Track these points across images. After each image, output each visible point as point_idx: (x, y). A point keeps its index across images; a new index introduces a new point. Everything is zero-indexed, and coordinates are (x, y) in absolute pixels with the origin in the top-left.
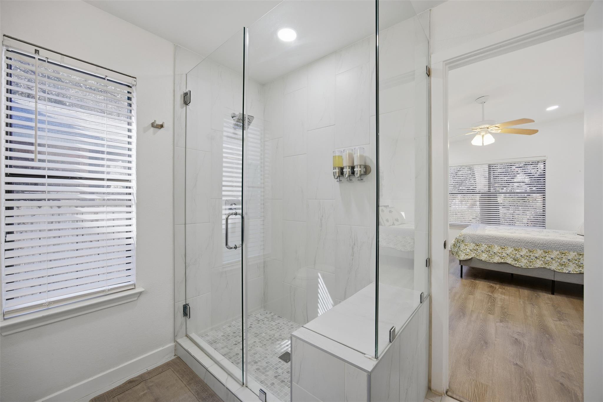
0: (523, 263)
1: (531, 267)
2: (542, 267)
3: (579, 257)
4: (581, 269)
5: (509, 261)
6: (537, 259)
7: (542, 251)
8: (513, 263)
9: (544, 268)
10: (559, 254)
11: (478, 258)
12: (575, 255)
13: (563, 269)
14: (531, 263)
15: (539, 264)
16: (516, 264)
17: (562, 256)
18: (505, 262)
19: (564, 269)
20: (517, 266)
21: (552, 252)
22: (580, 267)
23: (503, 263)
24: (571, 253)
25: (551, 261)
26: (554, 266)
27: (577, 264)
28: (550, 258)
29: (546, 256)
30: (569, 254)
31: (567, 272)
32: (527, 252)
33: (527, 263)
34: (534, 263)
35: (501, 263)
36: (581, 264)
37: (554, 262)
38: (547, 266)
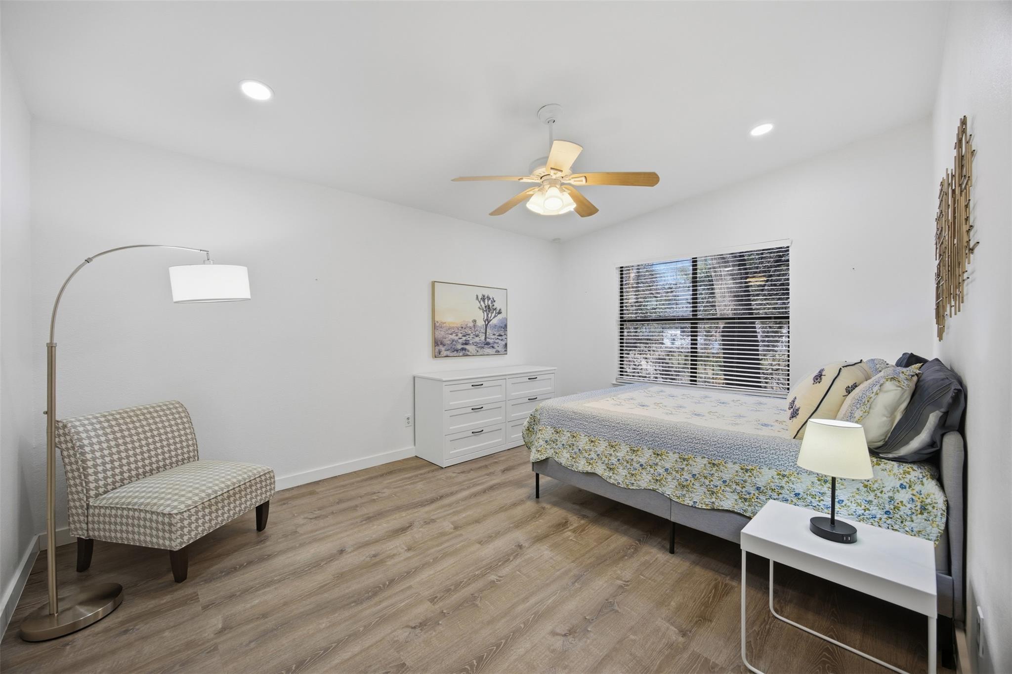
0: (620, 477)
1: (634, 488)
2: (651, 487)
3: (711, 471)
4: (714, 500)
5: (600, 470)
6: (643, 468)
7: (651, 450)
8: (606, 474)
9: (654, 490)
10: (678, 459)
11: (557, 459)
12: (705, 465)
13: (684, 496)
14: (634, 478)
15: (644, 481)
16: (610, 477)
17: (683, 466)
18: (592, 471)
19: (687, 496)
20: (612, 481)
21: (668, 454)
22: (712, 494)
23: (591, 473)
24: (699, 459)
25: (665, 476)
26: (669, 489)
27: (707, 486)
28: (663, 470)
29: (657, 464)
30: (695, 462)
31: (690, 505)
32: (627, 452)
33: (626, 476)
34: (639, 478)
35: (588, 473)
36: (715, 488)
37: (670, 478)
38: (658, 487)
